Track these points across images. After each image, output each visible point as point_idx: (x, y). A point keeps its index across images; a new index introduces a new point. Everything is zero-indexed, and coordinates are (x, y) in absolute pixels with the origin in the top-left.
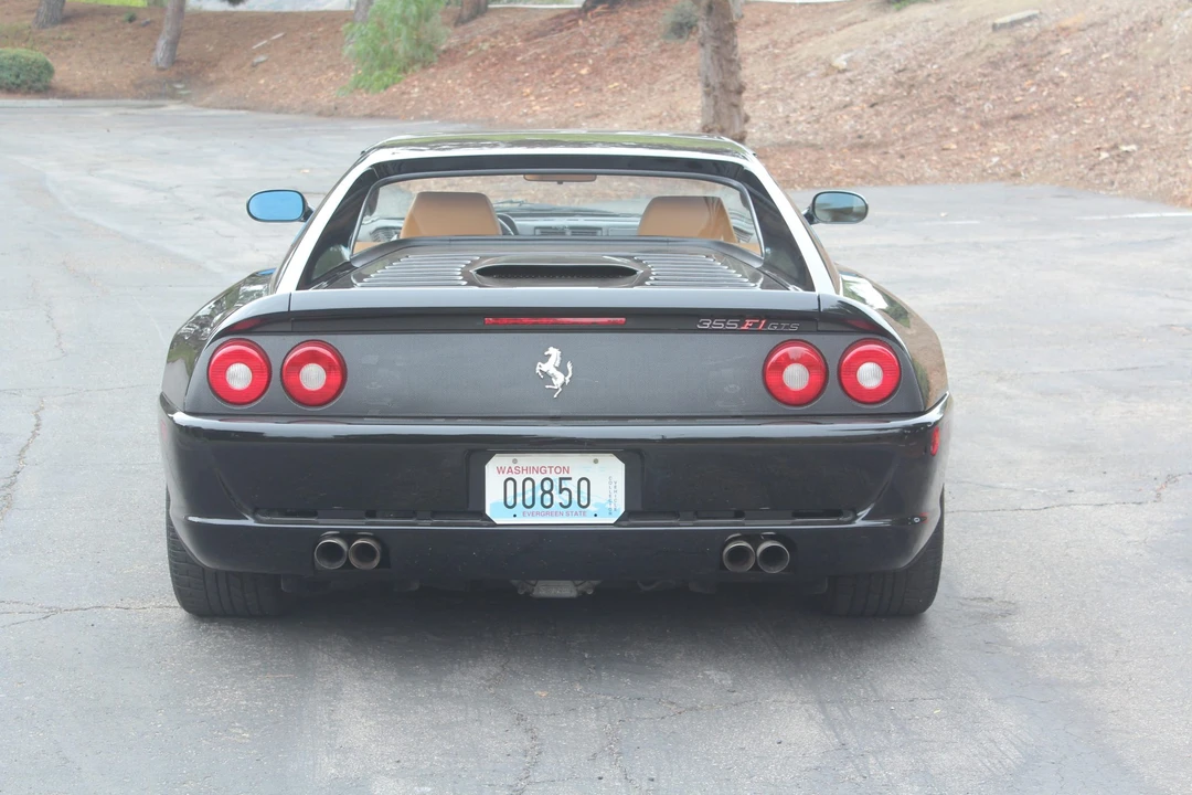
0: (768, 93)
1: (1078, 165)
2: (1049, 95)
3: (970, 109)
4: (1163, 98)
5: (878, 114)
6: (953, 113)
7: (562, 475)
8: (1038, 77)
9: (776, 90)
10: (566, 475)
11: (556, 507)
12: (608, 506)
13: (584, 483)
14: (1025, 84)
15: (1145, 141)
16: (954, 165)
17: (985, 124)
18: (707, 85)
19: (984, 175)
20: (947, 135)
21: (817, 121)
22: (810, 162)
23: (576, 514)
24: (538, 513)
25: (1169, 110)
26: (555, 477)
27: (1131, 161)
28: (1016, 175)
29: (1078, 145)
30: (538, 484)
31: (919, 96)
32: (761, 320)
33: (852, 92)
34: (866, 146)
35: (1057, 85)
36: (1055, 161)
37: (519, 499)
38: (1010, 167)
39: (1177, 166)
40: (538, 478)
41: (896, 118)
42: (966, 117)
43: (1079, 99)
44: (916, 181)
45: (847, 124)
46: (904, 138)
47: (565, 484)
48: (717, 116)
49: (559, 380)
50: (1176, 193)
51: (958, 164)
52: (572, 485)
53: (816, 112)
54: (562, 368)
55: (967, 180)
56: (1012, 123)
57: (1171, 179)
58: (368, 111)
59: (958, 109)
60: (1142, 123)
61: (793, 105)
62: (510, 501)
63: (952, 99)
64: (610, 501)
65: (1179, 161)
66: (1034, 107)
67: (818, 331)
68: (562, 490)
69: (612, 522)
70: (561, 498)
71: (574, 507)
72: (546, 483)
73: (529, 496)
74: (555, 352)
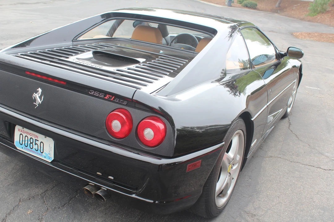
10: (37, 139)
11: (33, 150)
13: (42, 144)
23: (39, 154)
24: (29, 150)
26: (34, 138)
30: (29, 139)
32: (113, 96)
40: (29, 137)
47: (37, 142)
54: (40, 98)
62: (21, 142)
64: (49, 154)
67: (135, 107)
68: (36, 144)
69: (50, 162)
70: (35, 147)
71: (39, 151)
72: (31, 140)
73: (26, 142)
74: (40, 90)
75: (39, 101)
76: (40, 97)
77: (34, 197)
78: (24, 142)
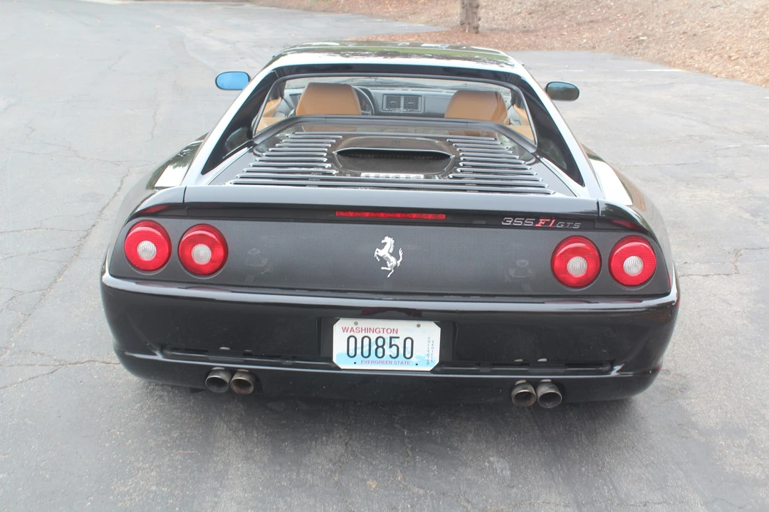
0: (485, 7)
1: (622, 44)
2: (606, 13)
3: (572, 17)
4: (657, 16)
5: (532, 18)
6: (564, 19)
7: (392, 335)
8: (600, 5)
9: (489, 5)
10: (395, 335)
11: (387, 357)
12: (427, 358)
13: (409, 342)
14: (596, 7)
15: (651, 35)
16: (568, 42)
17: (579, 24)
18: (463, 4)
19: (580, 47)
20: (562, 28)
21: (506, 19)
22: (506, 39)
23: (402, 363)
24: (373, 362)
25: (660, 22)
26: (387, 337)
27: (644, 44)
28: (594, 48)
29: (621, 36)
31: (549, 11)
32: (552, 219)
33: (521, 8)
34: (527, 31)
35: (609, 8)
36: (611, 42)
37: (359, 351)
38: (591, 44)
39: (665, 48)
41: (540, 20)
42: (570, 21)
43: (619, 15)
44: (551, 49)
45: (519, 22)
46: (544, 29)
47: (395, 341)
48: (467, 17)
49: (393, 262)
50: (666, 60)
51: (569, 42)
52: (400, 343)
53: (506, 16)
54: (395, 254)
55: (573, 49)
56: (590, 24)
57: (664, 54)
58: (323, 9)
59: (567, 17)
60: (648, 27)
61: (496, 12)
62: (352, 352)
63: (564, 13)
64: (428, 355)
65: (666, 45)
66: (600, 17)
67: (595, 229)
68: (392, 346)
69: (429, 369)
70: (391, 352)
71: (400, 358)
72: (380, 340)
73: (366, 349)
74: (389, 241)
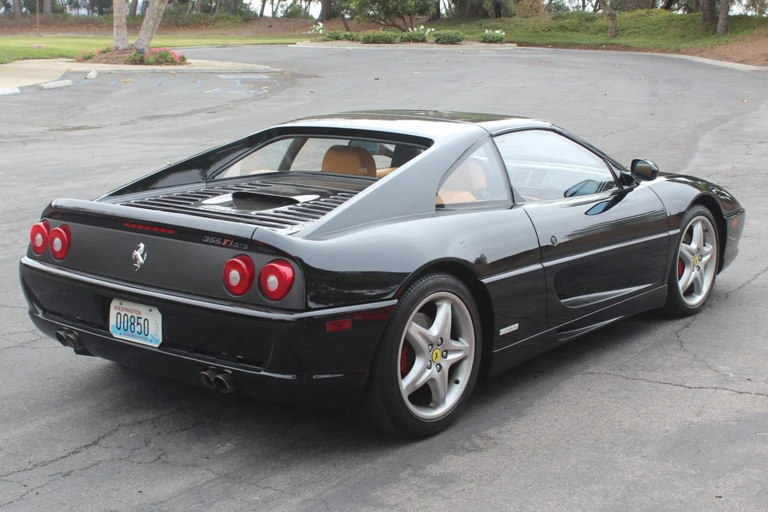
7: (139, 316)
11: (136, 333)
12: (156, 337)
13: (146, 322)
23: (143, 338)
24: (129, 335)
26: (136, 316)
30: (129, 318)
40: (130, 315)
62: (119, 325)
64: (156, 334)
67: (258, 251)
68: (138, 324)
69: (157, 346)
70: (138, 328)
71: (143, 335)
72: (132, 319)
73: (126, 324)
74: (142, 245)
75: (141, 260)
76: (142, 256)
77: (141, 423)
78: (122, 325)
